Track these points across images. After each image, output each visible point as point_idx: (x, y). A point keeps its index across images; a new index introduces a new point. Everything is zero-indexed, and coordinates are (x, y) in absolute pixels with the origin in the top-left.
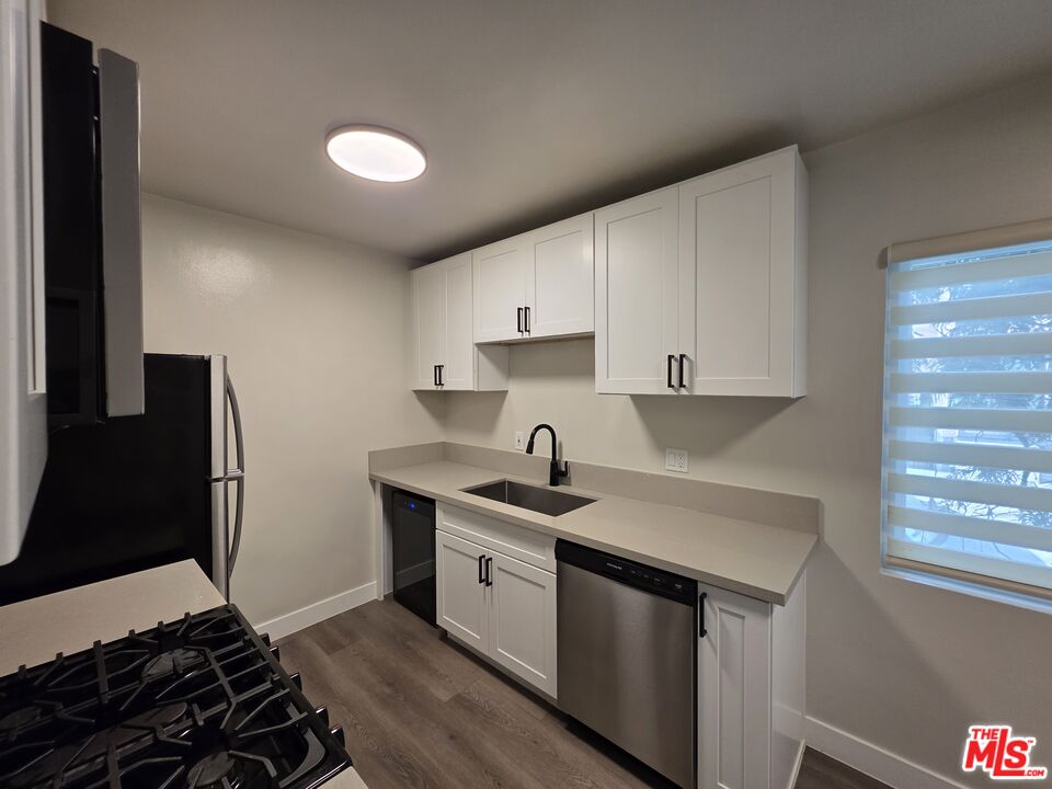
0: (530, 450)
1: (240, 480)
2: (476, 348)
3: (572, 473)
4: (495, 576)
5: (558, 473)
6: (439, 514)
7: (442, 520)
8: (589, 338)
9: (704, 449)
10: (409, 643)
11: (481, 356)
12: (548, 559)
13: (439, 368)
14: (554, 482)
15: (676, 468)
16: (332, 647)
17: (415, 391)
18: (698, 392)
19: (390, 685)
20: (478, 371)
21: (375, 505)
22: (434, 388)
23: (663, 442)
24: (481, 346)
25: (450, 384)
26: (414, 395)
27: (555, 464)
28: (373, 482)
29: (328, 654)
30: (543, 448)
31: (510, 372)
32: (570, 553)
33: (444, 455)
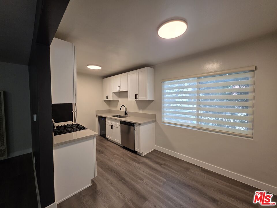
0: (121, 109)
1: (76, 112)
3: (128, 113)
4: (114, 128)
5: (126, 113)
6: (106, 120)
7: (107, 121)
8: (127, 91)
9: (144, 108)
11: (114, 94)
12: (119, 124)
13: (107, 96)
14: (125, 115)
15: (141, 111)
17: (104, 100)
18: (139, 99)
20: (113, 97)
21: (97, 120)
22: (107, 100)
23: (140, 108)
24: (113, 92)
25: (109, 99)
27: (125, 112)
28: (96, 116)
30: (123, 109)
31: (119, 97)
32: (122, 123)
33: (109, 111)
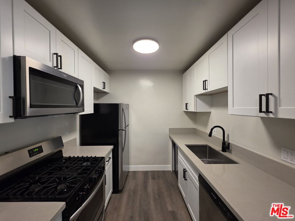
0: (210, 135)
1: (125, 131)
2: (195, 97)
3: (232, 148)
5: (226, 147)
6: (179, 151)
7: (179, 153)
10: (171, 187)
11: (198, 100)
14: (224, 150)
15: (288, 160)
16: (153, 178)
19: (159, 196)
20: (196, 105)
21: (171, 144)
22: (186, 110)
24: (197, 96)
25: (190, 109)
26: (184, 112)
27: (224, 143)
28: (170, 137)
29: (152, 179)
31: (212, 105)
33: (195, 132)
